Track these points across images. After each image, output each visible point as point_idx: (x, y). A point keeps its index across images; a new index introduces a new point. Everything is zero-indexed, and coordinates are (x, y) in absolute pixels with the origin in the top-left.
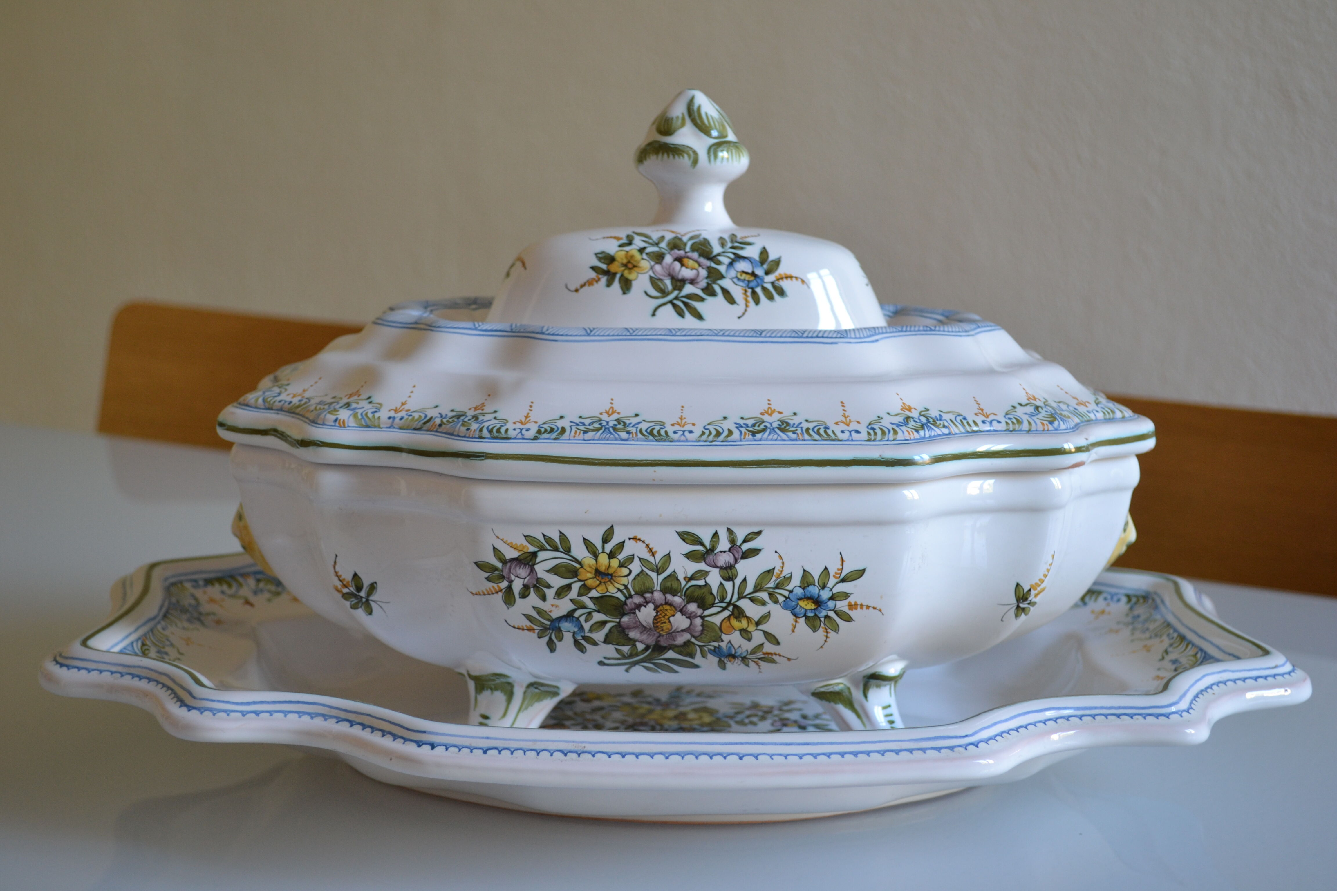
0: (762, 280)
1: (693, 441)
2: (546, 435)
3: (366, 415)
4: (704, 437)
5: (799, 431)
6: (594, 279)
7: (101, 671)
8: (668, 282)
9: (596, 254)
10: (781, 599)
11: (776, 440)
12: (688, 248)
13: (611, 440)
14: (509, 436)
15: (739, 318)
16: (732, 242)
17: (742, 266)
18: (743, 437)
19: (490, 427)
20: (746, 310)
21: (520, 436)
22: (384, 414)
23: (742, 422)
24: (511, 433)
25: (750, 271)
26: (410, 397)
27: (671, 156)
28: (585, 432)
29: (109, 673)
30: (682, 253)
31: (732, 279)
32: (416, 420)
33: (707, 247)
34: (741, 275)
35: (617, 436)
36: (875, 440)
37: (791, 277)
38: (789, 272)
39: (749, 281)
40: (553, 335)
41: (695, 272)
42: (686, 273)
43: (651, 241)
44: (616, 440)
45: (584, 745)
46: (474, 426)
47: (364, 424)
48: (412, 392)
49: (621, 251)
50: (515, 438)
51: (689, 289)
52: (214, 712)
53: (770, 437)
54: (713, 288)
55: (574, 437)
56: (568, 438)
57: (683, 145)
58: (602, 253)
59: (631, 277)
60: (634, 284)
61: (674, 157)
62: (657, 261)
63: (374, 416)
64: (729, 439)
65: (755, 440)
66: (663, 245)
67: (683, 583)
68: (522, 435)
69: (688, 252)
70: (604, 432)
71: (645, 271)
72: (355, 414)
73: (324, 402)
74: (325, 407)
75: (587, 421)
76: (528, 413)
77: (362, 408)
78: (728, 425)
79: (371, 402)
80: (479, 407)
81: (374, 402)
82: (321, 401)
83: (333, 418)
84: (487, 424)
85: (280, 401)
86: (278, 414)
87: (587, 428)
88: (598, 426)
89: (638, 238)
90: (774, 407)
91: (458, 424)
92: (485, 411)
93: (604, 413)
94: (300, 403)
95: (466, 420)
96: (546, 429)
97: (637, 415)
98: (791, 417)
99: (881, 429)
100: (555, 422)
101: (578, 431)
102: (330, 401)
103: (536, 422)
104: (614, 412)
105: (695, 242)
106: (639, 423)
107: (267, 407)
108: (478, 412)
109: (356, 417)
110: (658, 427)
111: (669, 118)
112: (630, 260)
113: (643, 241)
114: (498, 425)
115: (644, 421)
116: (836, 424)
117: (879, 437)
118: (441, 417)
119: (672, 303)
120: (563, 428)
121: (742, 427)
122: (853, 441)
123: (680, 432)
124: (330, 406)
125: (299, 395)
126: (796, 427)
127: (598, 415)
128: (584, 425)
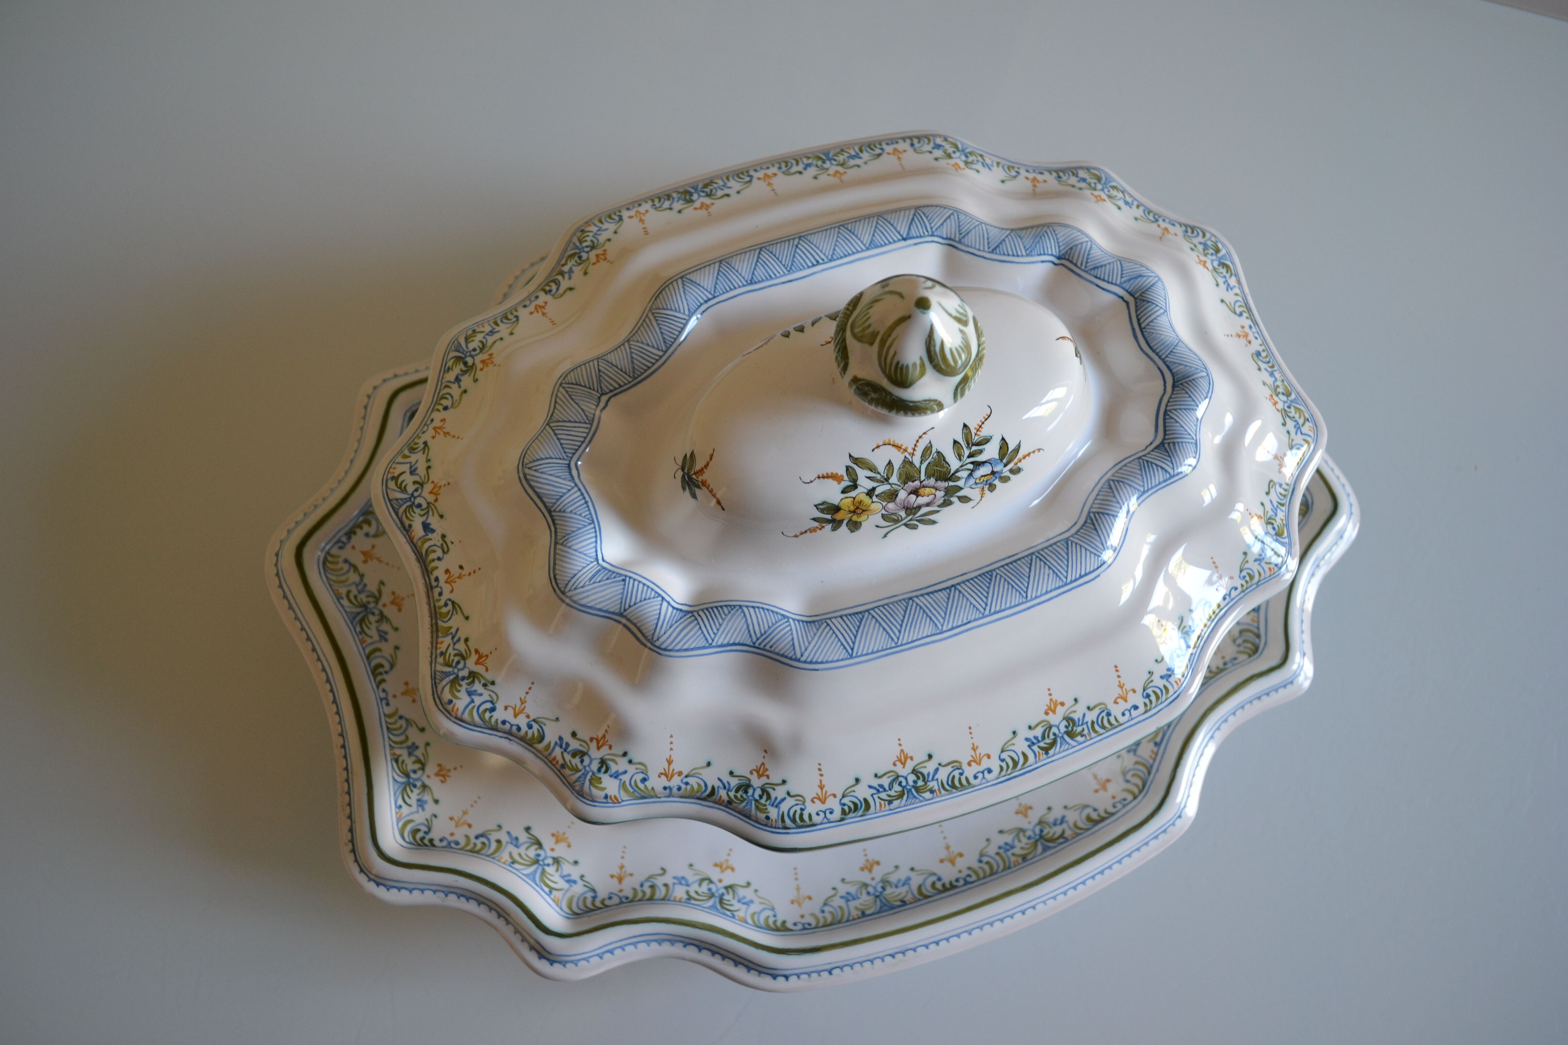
0: (1000, 472)
1: (993, 780)
2: (851, 815)
3: (637, 786)
4: (1003, 773)
5: (1086, 732)
6: (817, 527)
7: (422, 891)
8: (903, 514)
9: (815, 506)
11: (1067, 750)
12: (923, 477)
13: (917, 803)
14: (815, 822)
15: (973, 509)
16: (969, 446)
17: (983, 470)
18: (1038, 759)
19: (791, 814)
20: (981, 502)
21: (825, 820)
22: (657, 782)
23: (1031, 734)
24: (817, 819)
25: (989, 471)
26: (671, 749)
27: (908, 412)
28: (890, 802)
29: (431, 893)
30: (917, 483)
31: (970, 487)
32: (698, 792)
33: (943, 467)
34: (980, 480)
36: (1150, 709)
37: (1030, 455)
38: (1026, 452)
39: (987, 480)
40: (811, 662)
41: (932, 497)
42: (922, 500)
43: (879, 477)
44: (921, 801)
46: (773, 813)
47: (638, 796)
48: (671, 743)
49: (847, 498)
50: (821, 824)
51: (924, 510)
52: (575, 963)
53: (1062, 749)
54: (950, 501)
55: (880, 809)
56: (874, 812)
57: (925, 401)
58: (823, 503)
59: (860, 519)
61: (912, 412)
62: (890, 500)
63: (646, 786)
64: (1026, 765)
65: (1049, 758)
66: (894, 479)
68: (828, 819)
69: (924, 480)
70: (908, 797)
71: (877, 511)
72: (623, 785)
73: (568, 745)
74: (576, 761)
75: (886, 782)
76: (821, 781)
77: (625, 772)
78: (1020, 746)
79: (630, 762)
80: (761, 771)
81: (634, 761)
82: (561, 738)
83: (602, 794)
84: (784, 807)
85: (504, 722)
86: (510, 740)
87: (889, 796)
88: (899, 789)
89: (862, 474)
90: (1054, 697)
91: (751, 805)
92: (773, 780)
93: (898, 763)
94: (533, 733)
95: (757, 797)
96: (849, 807)
97: (930, 756)
98: (1074, 709)
99: (1154, 692)
100: (854, 791)
101: (883, 802)
102: (574, 745)
103: (835, 796)
104: (906, 758)
105: (929, 463)
106: (937, 770)
107: (490, 726)
108: (764, 780)
109: (626, 790)
110: (956, 773)
111: (902, 365)
112: (857, 505)
113: (869, 478)
114: (798, 808)
115: (940, 764)
116: (1116, 702)
117: (1154, 705)
118: (725, 788)
119: (906, 525)
120: (865, 800)
121: (1033, 744)
122: (1132, 719)
123: (980, 776)
124: (582, 761)
125: (521, 712)
126: (1082, 725)
127: (893, 768)
128: (885, 790)
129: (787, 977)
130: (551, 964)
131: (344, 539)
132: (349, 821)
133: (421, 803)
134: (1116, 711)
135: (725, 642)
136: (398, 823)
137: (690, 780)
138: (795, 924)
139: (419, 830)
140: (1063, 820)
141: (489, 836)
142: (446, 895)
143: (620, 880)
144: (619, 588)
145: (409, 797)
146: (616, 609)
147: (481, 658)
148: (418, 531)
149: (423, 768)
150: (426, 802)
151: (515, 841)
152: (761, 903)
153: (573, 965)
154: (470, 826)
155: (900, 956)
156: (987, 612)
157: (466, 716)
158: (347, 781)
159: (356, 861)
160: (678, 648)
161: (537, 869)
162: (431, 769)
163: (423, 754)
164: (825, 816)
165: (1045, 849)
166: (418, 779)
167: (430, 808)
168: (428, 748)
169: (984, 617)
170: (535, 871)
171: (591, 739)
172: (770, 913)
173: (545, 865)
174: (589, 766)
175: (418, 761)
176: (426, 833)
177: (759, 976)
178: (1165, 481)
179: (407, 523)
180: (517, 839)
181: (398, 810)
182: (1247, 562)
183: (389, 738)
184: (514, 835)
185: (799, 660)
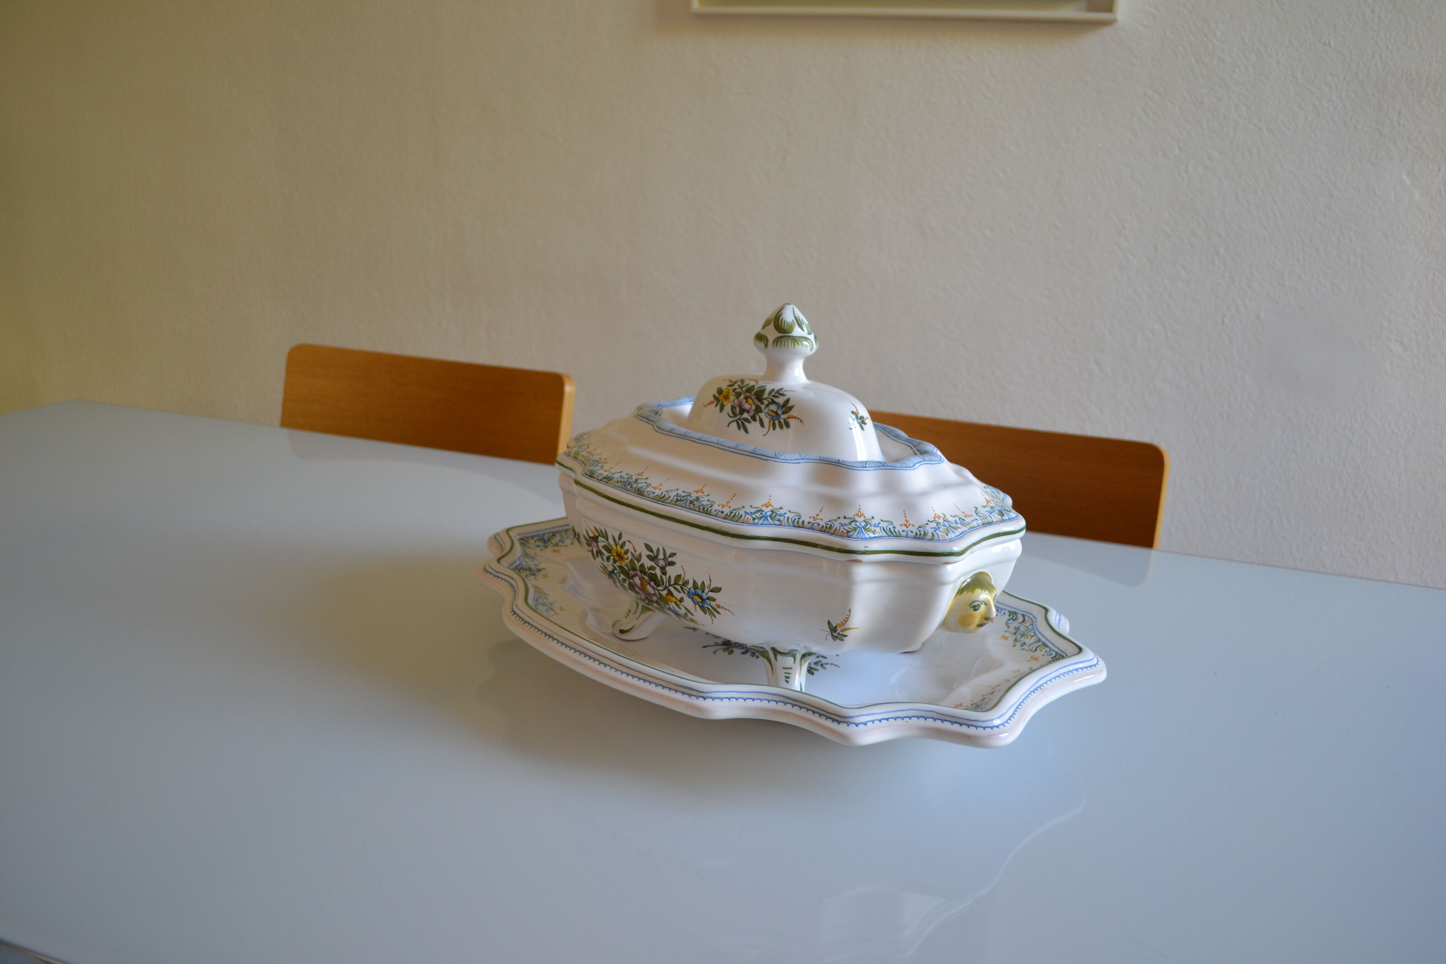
0: (780, 416)
1: (651, 498)
2: (605, 480)
4: (658, 497)
5: (698, 505)
6: (713, 401)
8: (738, 409)
10: (686, 592)
11: (685, 507)
12: (752, 393)
13: (624, 490)
15: (764, 435)
16: (776, 392)
17: (773, 407)
18: (673, 502)
20: (768, 432)
25: (775, 411)
28: (617, 483)
30: (749, 394)
31: (765, 413)
33: (762, 394)
34: (770, 412)
35: (627, 488)
36: (727, 519)
37: (795, 418)
38: (794, 415)
39: (773, 416)
41: (750, 406)
42: (747, 406)
43: (741, 386)
51: (746, 415)
53: (684, 505)
54: (756, 417)
56: (611, 483)
59: (725, 403)
60: (725, 408)
62: (737, 397)
64: (666, 502)
65: (676, 505)
67: (647, 570)
70: (626, 485)
71: (731, 402)
75: (626, 477)
78: (673, 494)
87: (621, 480)
88: (626, 480)
90: (704, 489)
98: (704, 496)
99: (736, 513)
103: (610, 472)
104: (641, 475)
106: (642, 483)
110: (645, 487)
112: (728, 394)
115: (645, 482)
116: (719, 505)
119: (737, 421)
120: (614, 478)
122: (716, 516)
126: (699, 503)
127: (633, 474)
134: (715, 508)
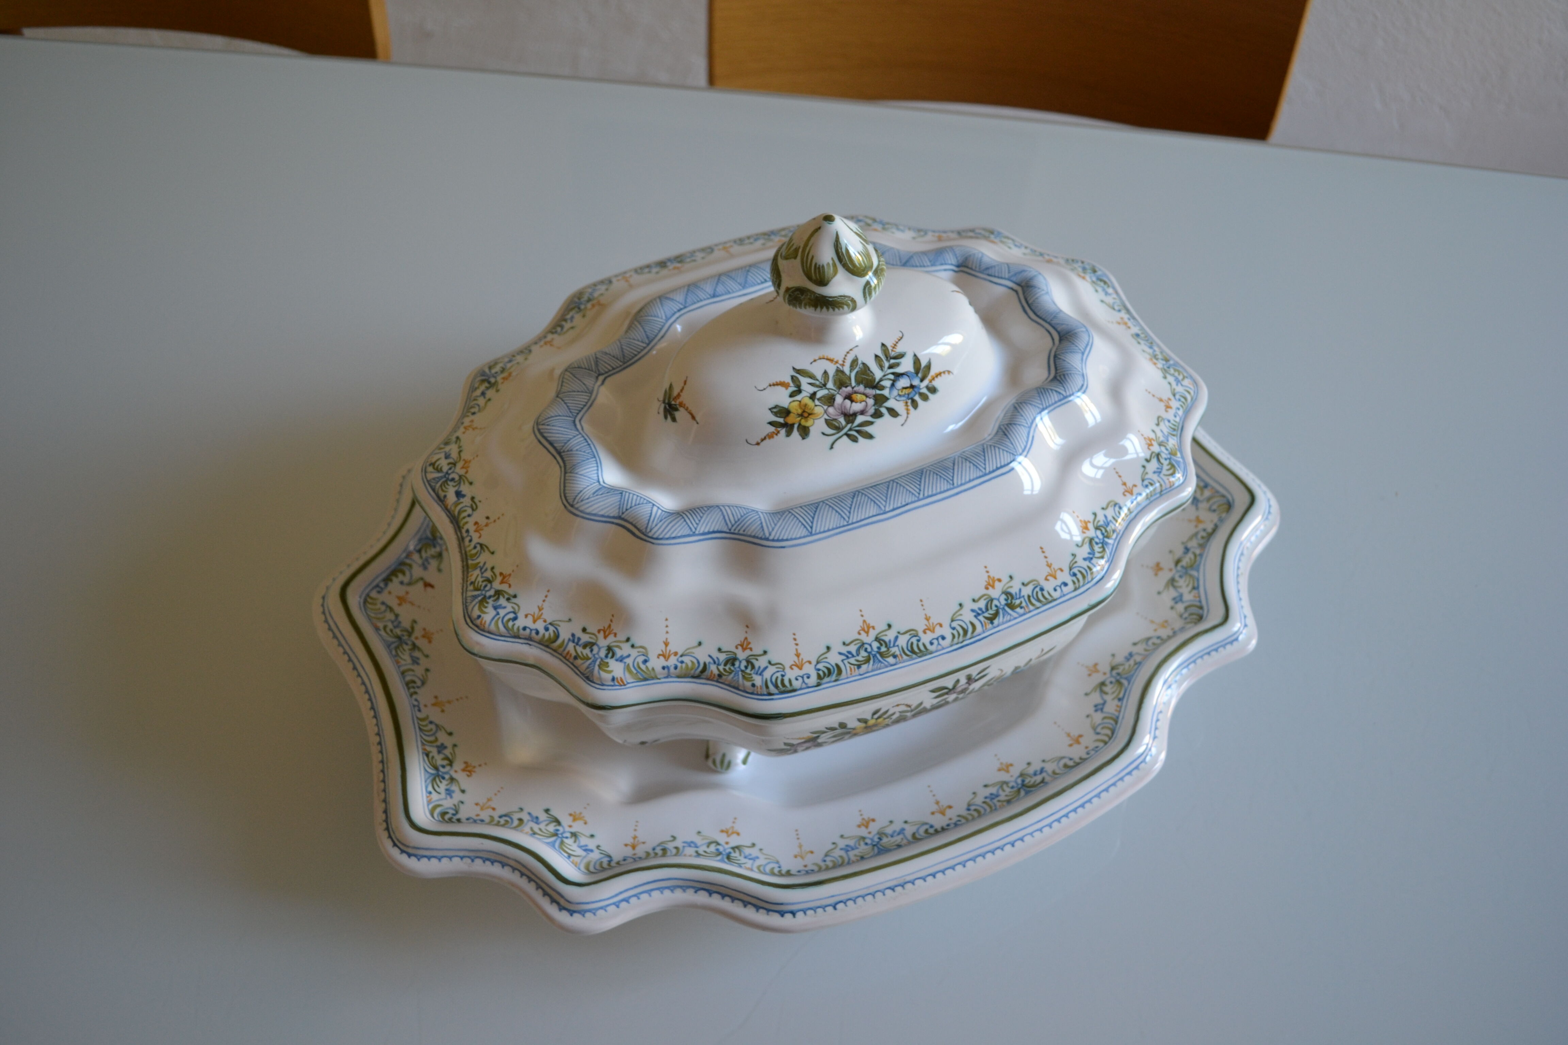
0: (918, 387)
1: (948, 647)
2: (826, 680)
3: (639, 667)
4: (956, 640)
5: (1024, 604)
6: (773, 432)
7: (450, 858)
8: (842, 420)
9: (770, 409)
11: (1010, 621)
12: (853, 384)
13: (883, 668)
14: (795, 688)
15: (902, 425)
16: (888, 360)
17: (903, 382)
18: (984, 628)
19: (774, 680)
20: (907, 417)
21: (804, 686)
22: (656, 664)
23: (976, 606)
24: (797, 684)
25: (908, 385)
26: (667, 632)
27: (831, 310)
28: (859, 667)
29: (458, 859)
30: (849, 389)
31: (895, 398)
32: (692, 669)
33: (868, 375)
34: (902, 392)
35: (886, 663)
36: (1079, 588)
37: (940, 374)
38: (937, 371)
39: (908, 394)
40: (778, 540)
41: (864, 403)
42: (857, 407)
43: (817, 383)
44: (887, 667)
45: (904, 878)
46: (758, 680)
47: (641, 677)
48: (667, 626)
49: (794, 401)
50: (801, 689)
51: (860, 419)
52: (594, 911)
53: (1005, 620)
54: (880, 411)
55: (851, 674)
56: (846, 677)
57: (841, 296)
58: (776, 407)
59: (807, 424)
60: (812, 429)
61: (834, 310)
62: (829, 404)
63: (647, 667)
64: (975, 634)
65: (995, 627)
66: (830, 385)
68: (806, 684)
69: (855, 386)
70: (874, 662)
71: (821, 416)
72: (627, 668)
73: (579, 639)
74: (587, 651)
75: (853, 648)
76: (797, 650)
77: (629, 656)
78: (967, 616)
79: (633, 646)
80: (745, 645)
81: (636, 645)
82: (573, 635)
83: (609, 676)
84: (767, 674)
85: (524, 629)
86: (530, 645)
87: (857, 661)
88: (866, 654)
89: (804, 381)
90: (992, 574)
91: (738, 675)
92: (755, 652)
93: (862, 632)
94: (550, 634)
95: (743, 668)
96: (824, 672)
97: (889, 626)
98: (1010, 584)
99: (1080, 572)
100: (826, 658)
101: (852, 667)
102: (585, 638)
103: (810, 662)
104: (869, 627)
105: (857, 372)
106: (896, 638)
107: (513, 635)
108: (748, 653)
109: (630, 672)
110: (914, 640)
111: (819, 265)
112: (803, 408)
113: (810, 384)
114: (779, 675)
115: (899, 633)
116: (1046, 579)
117: (1081, 583)
118: (715, 663)
119: (847, 434)
120: (837, 665)
121: (979, 614)
122: (1064, 595)
123: (935, 642)
124: (592, 651)
125: (539, 618)
126: (1020, 598)
127: (858, 637)
128: (853, 656)
129: (793, 913)
130: (571, 915)
131: (382, 585)
132: (383, 805)
133: (449, 792)
134: (1049, 586)
135: (706, 531)
136: (428, 805)
137: (684, 659)
138: (799, 872)
139: (447, 813)
140: (1042, 770)
141: (511, 816)
142: (473, 861)
143: (634, 847)
144: (618, 497)
145: (439, 787)
146: (614, 512)
147: (504, 578)
148: (451, 498)
149: (451, 764)
150: (453, 792)
151: (536, 820)
152: (766, 858)
153: (592, 915)
154: (494, 809)
155: (899, 889)
156: (921, 496)
157: (493, 627)
158: (383, 771)
159: (390, 837)
160: (667, 536)
161: (557, 839)
162: (458, 765)
163: (451, 754)
164: (804, 681)
165: (1027, 793)
166: (446, 773)
167: (457, 796)
168: (456, 749)
169: (919, 500)
170: (555, 841)
171: (599, 631)
172: (776, 865)
173: (563, 837)
174: (598, 653)
175: (447, 758)
176: (454, 815)
177: (768, 914)
178: (1060, 400)
179: (442, 494)
180: (537, 818)
181: (428, 795)
182: (1147, 473)
183: (421, 736)
184: (535, 814)
185: (767, 539)
